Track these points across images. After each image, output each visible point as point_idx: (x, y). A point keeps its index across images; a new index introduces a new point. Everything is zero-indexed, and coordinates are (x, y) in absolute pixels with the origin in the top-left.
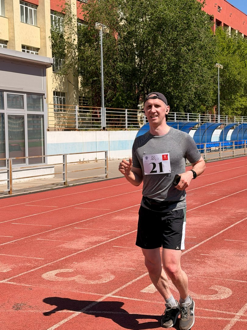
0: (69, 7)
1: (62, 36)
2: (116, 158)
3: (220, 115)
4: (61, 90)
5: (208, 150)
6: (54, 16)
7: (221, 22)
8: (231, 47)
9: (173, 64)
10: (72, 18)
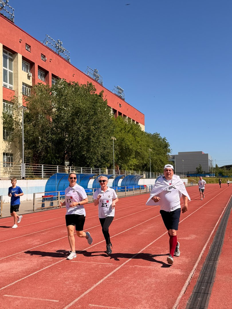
0: (16, 98)
1: (11, 117)
4: (9, 152)
6: (6, 103)
7: (122, 113)
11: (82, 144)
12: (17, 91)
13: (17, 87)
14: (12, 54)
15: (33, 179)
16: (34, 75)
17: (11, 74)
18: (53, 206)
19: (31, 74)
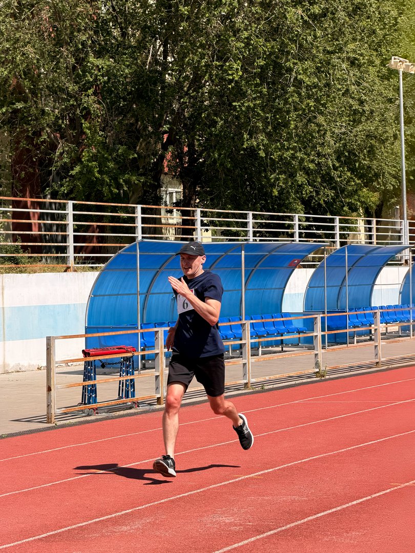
2: (29, 365)
5: (360, 334)
11: (244, 95)
15: (21, 272)
18: (135, 399)
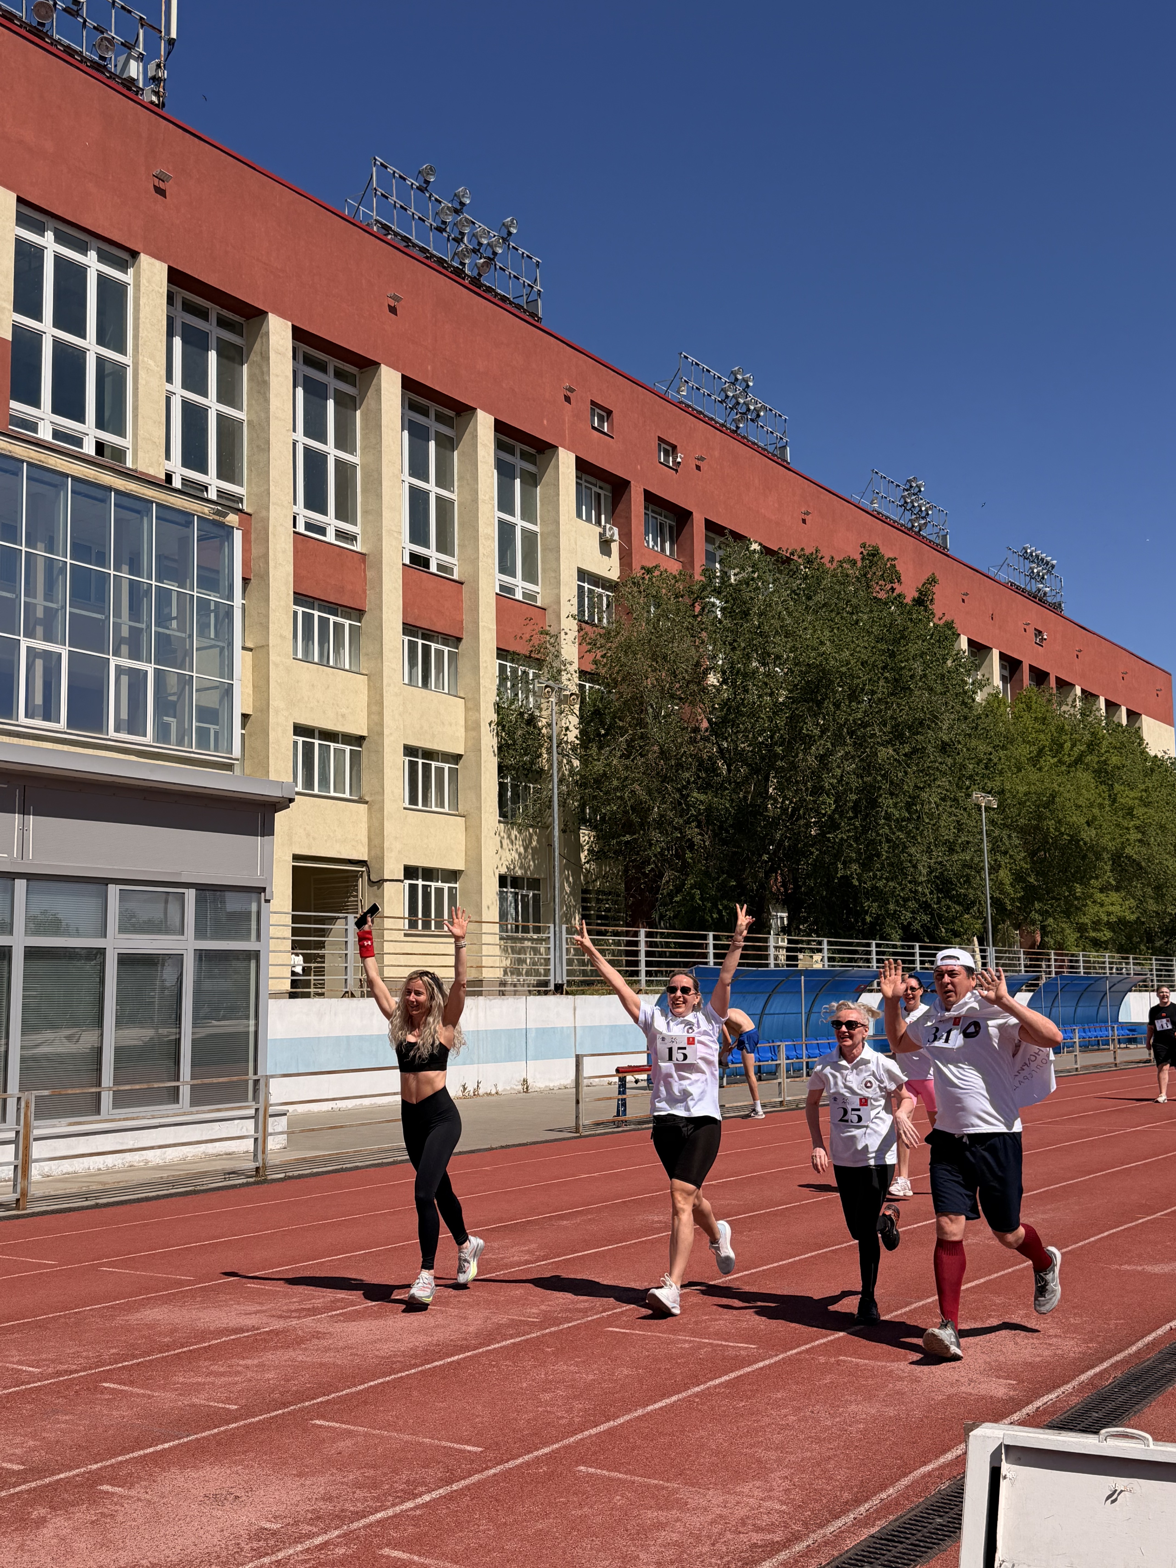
0: (552, 640)
1: (532, 721)
3: (994, 946)
4: (526, 872)
6: (509, 664)
7: (1048, 674)
8: (1065, 746)
9: (854, 797)
10: (559, 672)
11: (837, 827)
12: (555, 607)
13: (555, 591)
14: (532, 451)
16: (626, 536)
17: (530, 538)
19: (616, 530)
